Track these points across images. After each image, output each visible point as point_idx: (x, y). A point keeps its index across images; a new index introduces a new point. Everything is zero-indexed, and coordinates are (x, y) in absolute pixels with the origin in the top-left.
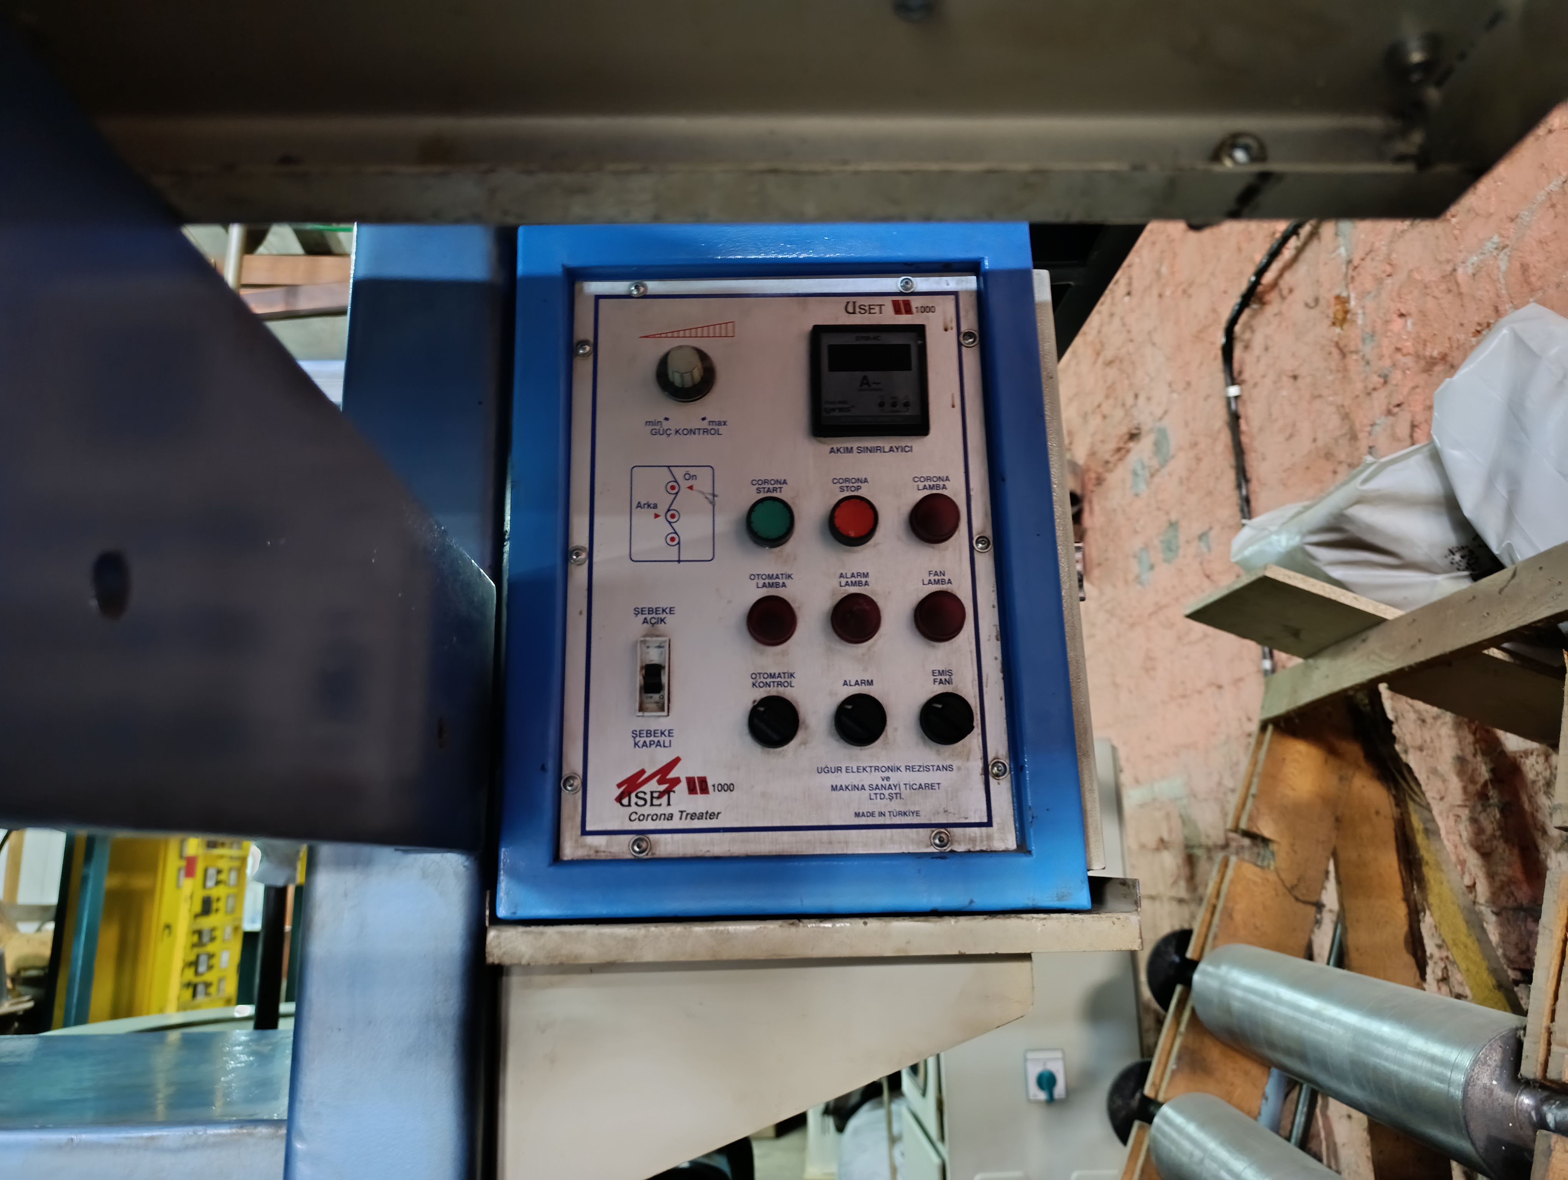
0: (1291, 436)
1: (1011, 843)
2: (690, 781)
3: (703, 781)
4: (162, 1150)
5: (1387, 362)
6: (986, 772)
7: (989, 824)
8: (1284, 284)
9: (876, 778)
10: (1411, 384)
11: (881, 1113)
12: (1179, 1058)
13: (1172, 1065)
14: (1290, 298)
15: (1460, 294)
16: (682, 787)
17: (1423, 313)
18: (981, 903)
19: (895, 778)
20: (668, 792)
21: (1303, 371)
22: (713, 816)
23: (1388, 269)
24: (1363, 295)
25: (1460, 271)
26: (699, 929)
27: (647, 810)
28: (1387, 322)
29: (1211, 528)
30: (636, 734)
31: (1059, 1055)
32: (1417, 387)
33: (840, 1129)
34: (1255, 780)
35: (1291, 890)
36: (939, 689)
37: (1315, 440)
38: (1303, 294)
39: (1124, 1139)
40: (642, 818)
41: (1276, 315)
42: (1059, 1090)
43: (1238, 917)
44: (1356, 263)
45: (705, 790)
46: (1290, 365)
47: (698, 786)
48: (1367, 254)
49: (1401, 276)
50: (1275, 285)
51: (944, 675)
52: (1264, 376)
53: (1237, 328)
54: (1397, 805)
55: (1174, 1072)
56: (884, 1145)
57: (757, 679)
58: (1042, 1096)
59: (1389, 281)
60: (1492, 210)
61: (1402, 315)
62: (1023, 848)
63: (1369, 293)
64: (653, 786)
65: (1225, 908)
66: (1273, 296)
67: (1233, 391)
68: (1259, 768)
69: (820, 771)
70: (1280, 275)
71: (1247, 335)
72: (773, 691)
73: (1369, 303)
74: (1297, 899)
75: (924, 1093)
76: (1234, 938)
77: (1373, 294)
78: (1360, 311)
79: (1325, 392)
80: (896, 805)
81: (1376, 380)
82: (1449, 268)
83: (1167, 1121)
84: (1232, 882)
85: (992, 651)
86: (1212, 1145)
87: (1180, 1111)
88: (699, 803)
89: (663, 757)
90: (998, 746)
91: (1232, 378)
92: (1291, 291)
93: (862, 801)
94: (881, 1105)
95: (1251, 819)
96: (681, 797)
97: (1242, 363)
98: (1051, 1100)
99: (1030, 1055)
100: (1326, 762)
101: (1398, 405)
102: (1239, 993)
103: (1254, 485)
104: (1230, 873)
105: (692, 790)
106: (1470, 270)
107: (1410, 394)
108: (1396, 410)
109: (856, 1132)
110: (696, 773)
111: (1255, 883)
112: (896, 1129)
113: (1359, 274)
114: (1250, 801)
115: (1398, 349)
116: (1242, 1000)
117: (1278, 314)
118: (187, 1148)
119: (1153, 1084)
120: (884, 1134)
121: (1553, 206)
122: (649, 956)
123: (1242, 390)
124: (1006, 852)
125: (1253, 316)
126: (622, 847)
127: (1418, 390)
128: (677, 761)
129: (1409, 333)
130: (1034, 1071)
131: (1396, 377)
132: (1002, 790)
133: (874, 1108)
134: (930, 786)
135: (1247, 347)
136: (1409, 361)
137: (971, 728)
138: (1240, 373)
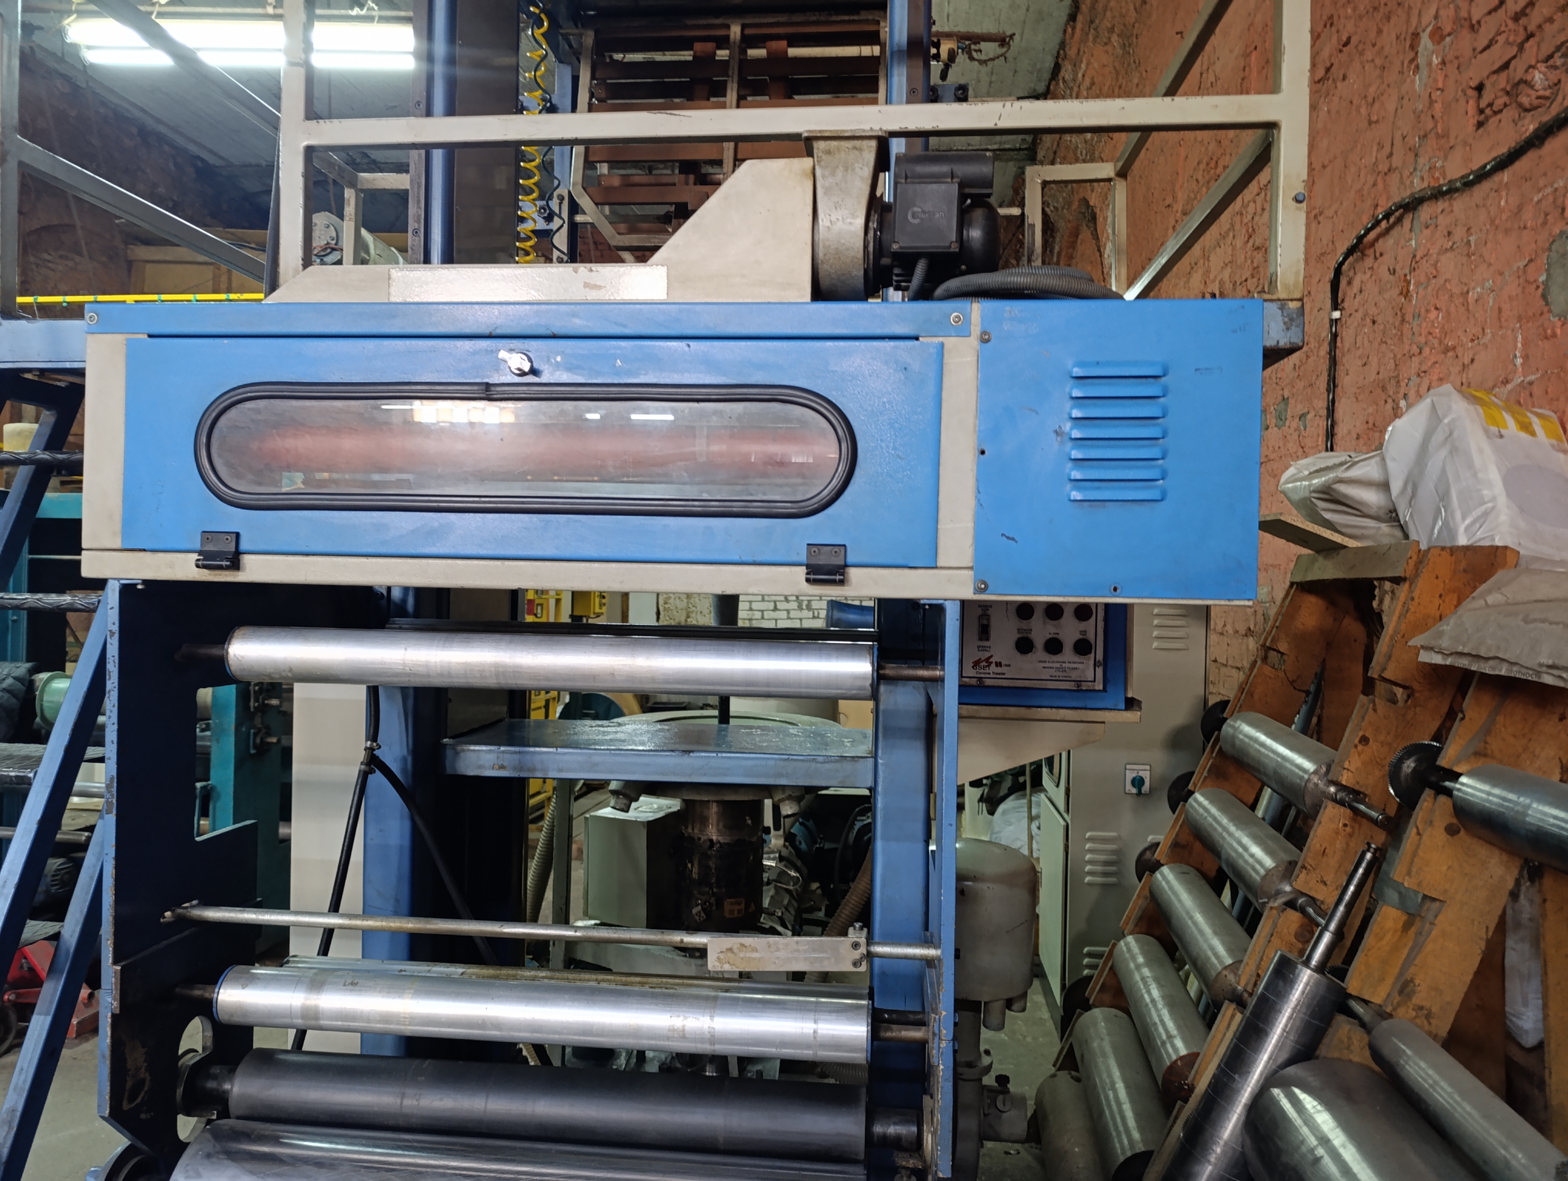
0: (1365, 364)
1: (1101, 688)
2: (996, 663)
3: (1000, 663)
4: (818, 762)
5: (1422, 339)
6: (1095, 665)
7: (1094, 681)
8: (1380, 246)
9: (1058, 665)
10: (1433, 360)
11: (1024, 801)
12: (1209, 770)
13: (1205, 774)
14: (1380, 260)
15: (1468, 310)
16: (993, 665)
17: (1448, 313)
18: (1089, 706)
19: (1064, 665)
20: (989, 666)
21: (1379, 319)
22: (1004, 674)
23: (1434, 272)
24: (1418, 284)
25: (1471, 294)
26: (998, 708)
27: (982, 671)
28: (1427, 311)
29: (1308, 412)
30: (978, 647)
31: (1148, 767)
32: (1437, 362)
33: (991, 812)
34: (1280, 617)
35: (1292, 683)
36: (1081, 637)
37: (1378, 373)
38: (1387, 261)
39: (1174, 812)
40: (980, 673)
41: (1369, 268)
42: (1146, 788)
43: (1256, 696)
44: (1418, 258)
45: (1001, 666)
46: (1373, 311)
47: (998, 664)
48: (1424, 256)
49: (1440, 280)
50: (1372, 244)
51: (1084, 632)
52: (1356, 311)
53: (1345, 267)
54: (1368, 637)
55: (1205, 778)
56: (1025, 821)
57: (1019, 631)
58: (1134, 791)
59: (1434, 281)
60: (1492, 262)
61: (1437, 308)
62: (1105, 690)
63: (1422, 284)
64: (984, 664)
65: (1249, 690)
66: (1370, 252)
67: (1336, 315)
68: (1284, 610)
69: (1040, 662)
70: (1376, 239)
71: (1351, 273)
72: (1025, 635)
73: (1421, 291)
74: (1295, 688)
75: (1058, 786)
76: (1253, 708)
77: (1424, 286)
78: (1415, 295)
79: (1389, 341)
80: (1064, 674)
81: (1415, 349)
82: (1465, 289)
83: (1196, 800)
84: (1255, 676)
85: (1101, 624)
86: (1214, 810)
87: (1203, 795)
88: (999, 670)
89: (987, 655)
90: (1100, 656)
91: (1335, 306)
92: (1381, 255)
93: (1053, 672)
94: (1024, 796)
95: (1272, 640)
96: (993, 668)
97: (1345, 294)
98: (1139, 793)
99: (1128, 767)
100: (1327, 608)
101: (1425, 372)
102: (1241, 737)
103: (1339, 390)
104: (1255, 671)
105: (997, 665)
106: (1475, 297)
107: (1431, 367)
108: (1422, 374)
109: (1004, 813)
110: (998, 661)
111: (1270, 677)
112: (1034, 812)
113: (1418, 267)
114: (1275, 629)
115: (1430, 333)
116: (1241, 740)
117: (1372, 268)
118: (825, 762)
119: (1194, 783)
120: (1026, 814)
121: (1519, 277)
122: (983, 715)
123: (1341, 314)
124: (1099, 691)
125: (1357, 261)
126: (974, 682)
127: (1437, 365)
128: (992, 656)
129: (1439, 323)
130: (1130, 776)
131: (1426, 351)
132: (1100, 671)
133: (1018, 799)
134: (1076, 669)
135: (1349, 283)
136: (1436, 342)
137: (1090, 653)
138: (1343, 301)
